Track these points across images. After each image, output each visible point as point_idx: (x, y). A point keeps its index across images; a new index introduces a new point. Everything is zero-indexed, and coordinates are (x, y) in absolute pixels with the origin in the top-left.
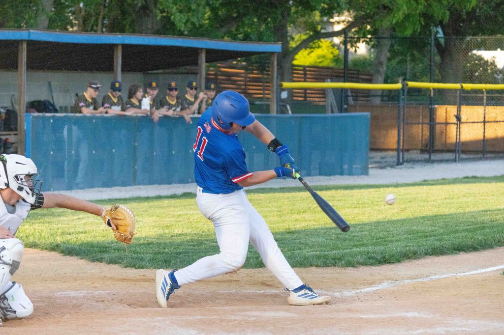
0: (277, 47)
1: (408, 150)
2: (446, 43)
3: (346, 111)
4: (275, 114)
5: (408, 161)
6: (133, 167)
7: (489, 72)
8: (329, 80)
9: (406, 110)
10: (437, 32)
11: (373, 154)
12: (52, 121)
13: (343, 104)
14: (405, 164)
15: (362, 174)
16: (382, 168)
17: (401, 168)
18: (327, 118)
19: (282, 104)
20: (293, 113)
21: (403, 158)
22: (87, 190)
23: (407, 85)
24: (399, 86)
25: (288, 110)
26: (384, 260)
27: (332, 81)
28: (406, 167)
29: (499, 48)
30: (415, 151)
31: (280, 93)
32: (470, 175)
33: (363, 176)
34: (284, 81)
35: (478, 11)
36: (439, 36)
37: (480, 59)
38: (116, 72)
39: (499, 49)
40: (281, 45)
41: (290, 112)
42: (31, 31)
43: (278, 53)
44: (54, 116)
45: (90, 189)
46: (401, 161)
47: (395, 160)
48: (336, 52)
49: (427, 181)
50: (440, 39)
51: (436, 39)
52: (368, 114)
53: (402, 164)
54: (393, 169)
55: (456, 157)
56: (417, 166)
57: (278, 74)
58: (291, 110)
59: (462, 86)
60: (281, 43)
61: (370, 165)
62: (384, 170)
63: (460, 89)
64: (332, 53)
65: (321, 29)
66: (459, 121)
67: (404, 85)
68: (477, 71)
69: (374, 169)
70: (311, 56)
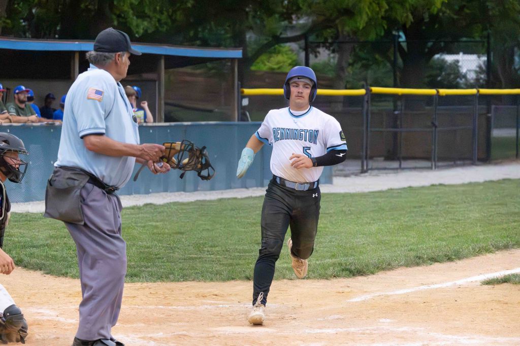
0: (237, 54)
1: (371, 158)
2: (408, 46)
4: (236, 122)
5: (372, 169)
7: (453, 77)
9: (370, 116)
10: (399, 37)
14: (369, 171)
15: (326, 182)
16: (346, 176)
17: (365, 176)
19: (242, 111)
20: (252, 120)
21: (367, 166)
23: (371, 90)
24: (362, 91)
25: (247, 118)
26: (359, 272)
28: (370, 175)
29: (461, 51)
30: (379, 159)
31: (241, 100)
32: (437, 182)
33: (327, 185)
34: (245, 88)
35: (441, 14)
36: (400, 40)
37: (443, 61)
39: (461, 54)
40: (241, 51)
41: (249, 119)
43: (239, 59)
44: (10, 126)
46: (365, 168)
47: (360, 168)
50: (402, 44)
51: (399, 44)
53: (366, 172)
54: (357, 177)
55: (432, 165)
56: (381, 173)
57: (238, 81)
58: (251, 117)
59: (438, 92)
60: (241, 48)
61: (334, 173)
62: (348, 179)
63: (436, 95)
64: (291, 58)
65: (281, 34)
66: (436, 127)
67: (369, 91)
68: (439, 75)
69: (338, 178)
70: (268, 62)
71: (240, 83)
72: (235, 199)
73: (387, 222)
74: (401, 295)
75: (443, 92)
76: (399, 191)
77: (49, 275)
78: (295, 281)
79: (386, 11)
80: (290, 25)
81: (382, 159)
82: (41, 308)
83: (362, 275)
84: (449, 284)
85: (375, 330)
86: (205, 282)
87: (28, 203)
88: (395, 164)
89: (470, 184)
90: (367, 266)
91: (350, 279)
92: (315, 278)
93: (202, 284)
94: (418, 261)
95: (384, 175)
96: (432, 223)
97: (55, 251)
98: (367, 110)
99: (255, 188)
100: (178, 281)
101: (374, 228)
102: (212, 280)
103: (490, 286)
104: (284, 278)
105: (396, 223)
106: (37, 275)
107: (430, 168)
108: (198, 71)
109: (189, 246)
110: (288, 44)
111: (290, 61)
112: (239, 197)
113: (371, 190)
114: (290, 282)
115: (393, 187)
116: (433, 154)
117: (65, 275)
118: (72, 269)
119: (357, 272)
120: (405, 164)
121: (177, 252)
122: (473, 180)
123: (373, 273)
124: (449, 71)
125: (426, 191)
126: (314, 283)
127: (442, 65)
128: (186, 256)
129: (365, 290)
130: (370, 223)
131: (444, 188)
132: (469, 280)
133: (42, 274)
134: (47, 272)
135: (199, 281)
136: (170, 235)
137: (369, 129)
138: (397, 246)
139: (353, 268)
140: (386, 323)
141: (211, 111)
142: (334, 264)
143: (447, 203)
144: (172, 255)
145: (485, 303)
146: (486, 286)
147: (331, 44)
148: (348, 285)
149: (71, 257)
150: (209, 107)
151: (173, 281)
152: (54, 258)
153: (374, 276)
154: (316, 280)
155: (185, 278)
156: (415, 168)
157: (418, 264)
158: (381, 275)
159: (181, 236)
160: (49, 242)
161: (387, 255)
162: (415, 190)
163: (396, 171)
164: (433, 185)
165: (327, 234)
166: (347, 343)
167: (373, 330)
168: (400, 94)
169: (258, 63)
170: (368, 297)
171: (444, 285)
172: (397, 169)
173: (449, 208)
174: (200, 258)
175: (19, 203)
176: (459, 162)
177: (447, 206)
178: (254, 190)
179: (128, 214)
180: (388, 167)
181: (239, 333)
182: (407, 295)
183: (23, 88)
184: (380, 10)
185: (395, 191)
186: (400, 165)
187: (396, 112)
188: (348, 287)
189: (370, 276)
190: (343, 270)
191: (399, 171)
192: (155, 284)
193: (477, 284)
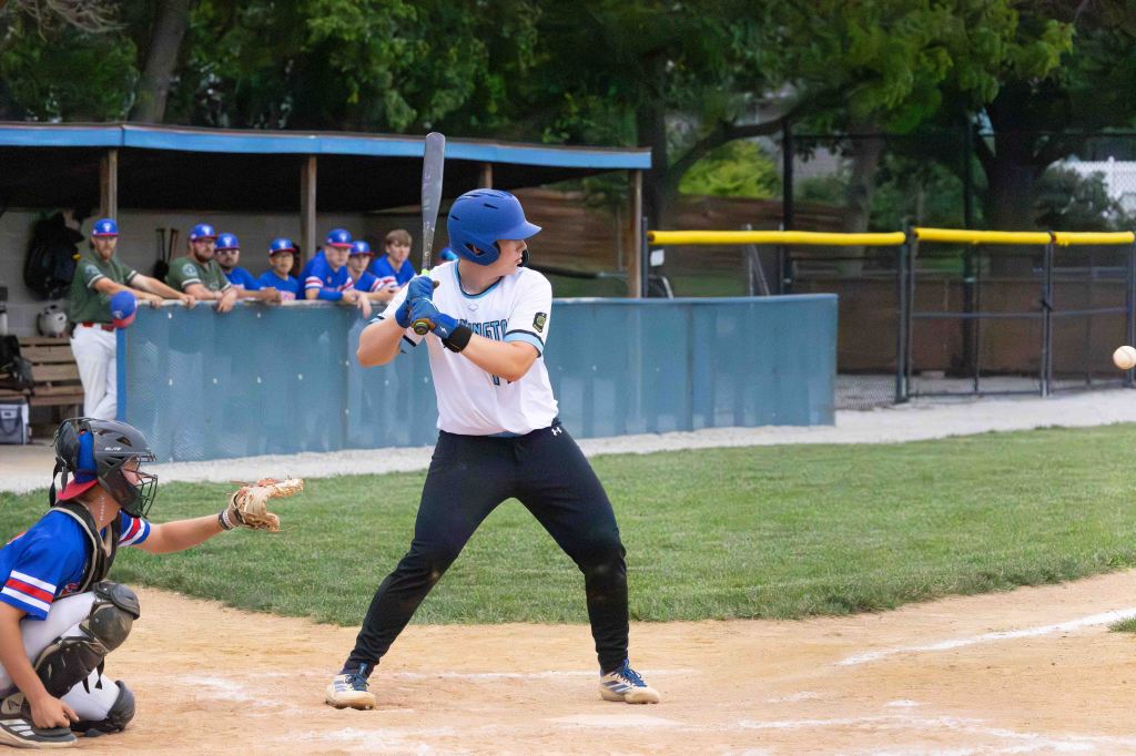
0: (642, 159)
1: (916, 373)
2: (998, 145)
3: (788, 290)
4: (638, 299)
5: (917, 395)
6: (343, 412)
7: (1090, 207)
8: (749, 226)
9: (913, 287)
10: (979, 126)
11: (846, 380)
12: (170, 316)
13: (782, 274)
14: (913, 399)
15: (820, 423)
16: (863, 409)
17: (905, 409)
18: (747, 304)
19: (653, 276)
20: (675, 295)
21: (908, 388)
22: (245, 459)
23: (916, 235)
24: (897, 237)
25: (665, 290)
26: (865, 606)
27: (755, 229)
28: (914, 407)
29: (1111, 154)
30: (934, 374)
31: (649, 255)
32: (1047, 422)
33: (822, 427)
34: (657, 229)
36: (984, 131)
37: (1073, 175)
38: (306, 210)
39: (1111, 159)
40: (649, 154)
41: (670, 292)
42: (127, 127)
43: (645, 171)
44: (175, 305)
45: (252, 459)
46: (904, 393)
47: (892, 393)
48: (768, 167)
49: (958, 437)
50: (986, 139)
51: (979, 140)
52: (833, 296)
53: (904, 401)
54: (886, 411)
55: (1041, 386)
56: (938, 403)
57: (644, 214)
58: (673, 288)
59: (1054, 238)
60: (650, 148)
61: (838, 402)
62: (868, 415)
63: (1050, 245)
64: (760, 170)
65: (735, 119)
66: (1050, 309)
67: (911, 236)
68: (1064, 205)
69: (848, 412)
70: (715, 177)
71: (645, 219)
72: (632, 455)
73: (934, 503)
74: (945, 651)
75: (1065, 237)
76: (969, 440)
77: (234, 609)
78: (730, 623)
79: (948, 72)
80: (760, 101)
81: (942, 374)
82: (209, 676)
83: (869, 611)
84: (1044, 630)
85: (882, 723)
86: (548, 624)
87: (209, 463)
88: (966, 385)
89: (1116, 425)
90: (879, 593)
91: (844, 620)
92: (772, 616)
93: (542, 629)
94: (984, 583)
95: (943, 406)
96: (1025, 505)
97: (250, 560)
98: (909, 276)
99: (675, 434)
100: (494, 622)
101: (904, 515)
102: (562, 620)
103: (1127, 635)
104: (709, 616)
105: (950, 506)
106: (209, 610)
107: (1039, 393)
108: (570, 195)
109: (524, 550)
110: (756, 140)
111: (758, 175)
112: (640, 451)
113: (912, 438)
114: (720, 625)
115: (956, 432)
116: (1044, 363)
117: (266, 608)
118: (280, 597)
119: (859, 605)
120: (986, 384)
121: (499, 562)
122: (1121, 419)
123: (892, 608)
124: (1082, 195)
125: (1023, 441)
126: (770, 628)
127: (1070, 184)
128: (517, 570)
129: (872, 642)
130: (897, 506)
131: (1062, 433)
132: (1088, 621)
133: (220, 608)
134: (228, 602)
135: (537, 623)
136: (490, 529)
137: (912, 314)
138: (947, 552)
139: (850, 596)
140: (903, 709)
141: (591, 277)
142: (815, 588)
143: (1060, 465)
144: (487, 568)
145: (1111, 669)
146: (1118, 636)
147: (838, 139)
148: (840, 631)
149: (281, 573)
150: (590, 268)
151: (482, 622)
152: (249, 575)
153: (893, 613)
154: (775, 623)
155: (508, 615)
156: (1007, 394)
157: (984, 590)
158: (908, 611)
159: (511, 530)
160: (243, 541)
161: (923, 571)
162: (1003, 437)
163: (967, 399)
164: (1039, 428)
165: (807, 528)
166: (820, 750)
167: (877, 722)
168: (976, 242)
169: (694, 179)
170: (873, 655)
171: (1034, 632)
172: (970, 394)
173: (1063, 474)
174: (544, 575)
175: (191, 463)
176: (1096, 382)
177: (1061, 471)
178: (672, 438)
179: (407, 486)
180: (950, 390)
181: (604, 728)
182: (956, 651)
183: (207, 230)
184: (937, 69)
185: (961, 440)
186: (976, 387)
187: (970, 280)
188: (839, 635)
189: (884, 614)
190: (829, 601)
191: (974, 398)
192: (447, 629)
193: (1101, 630)
